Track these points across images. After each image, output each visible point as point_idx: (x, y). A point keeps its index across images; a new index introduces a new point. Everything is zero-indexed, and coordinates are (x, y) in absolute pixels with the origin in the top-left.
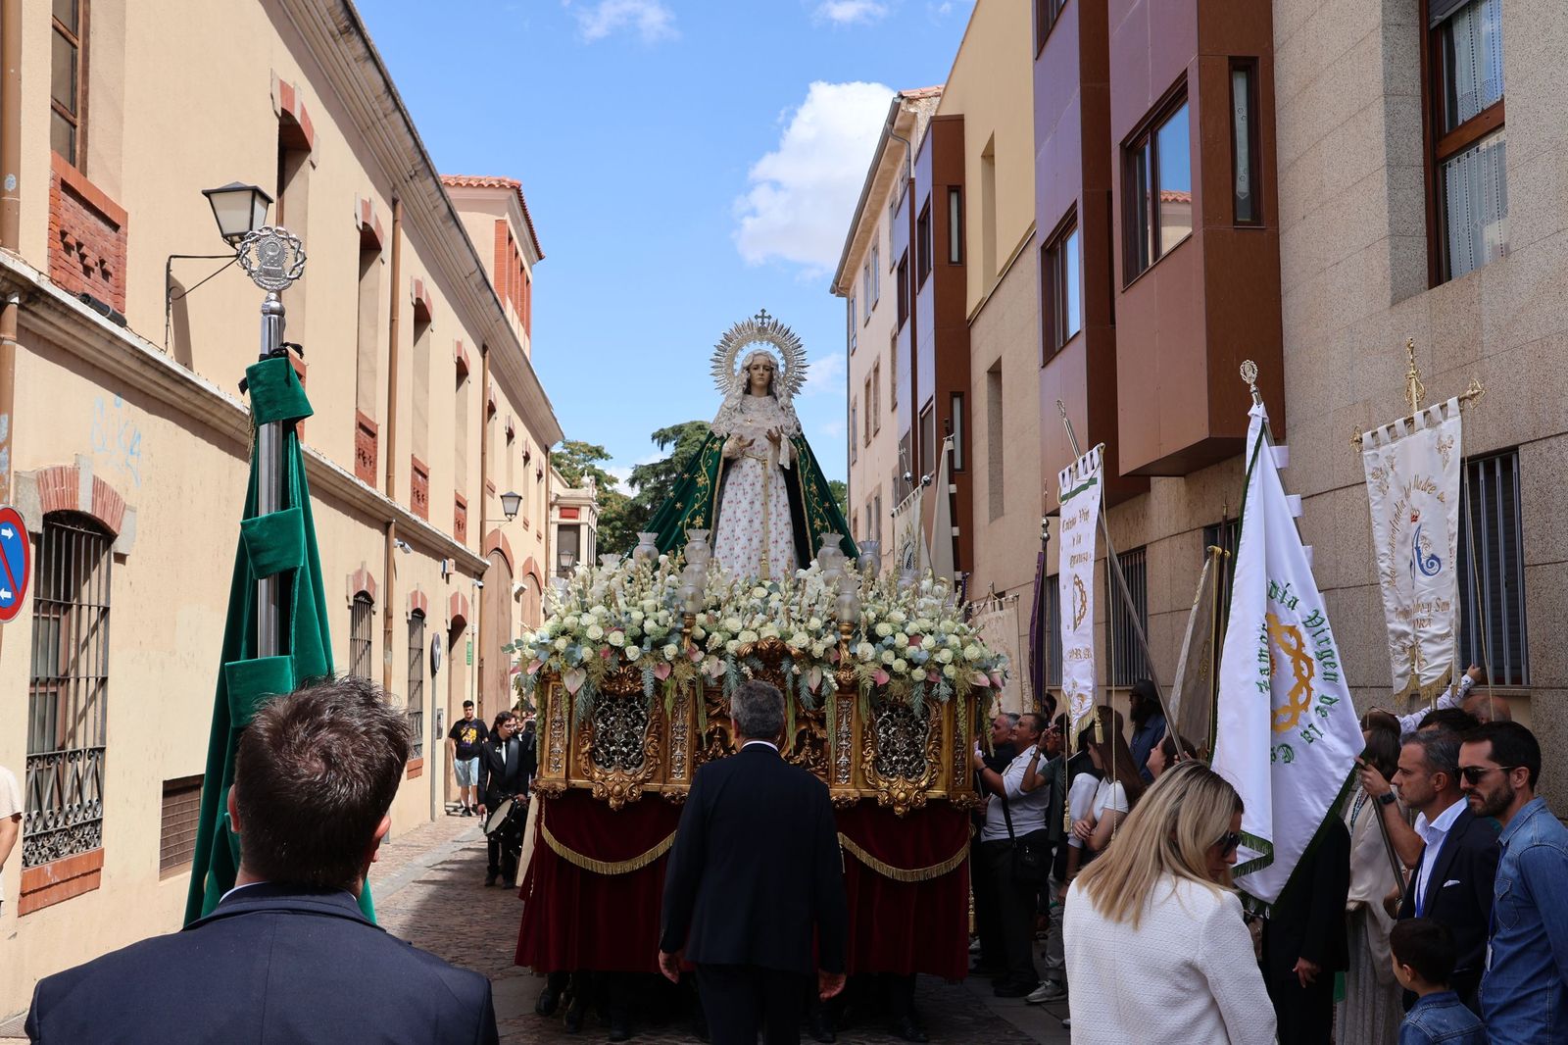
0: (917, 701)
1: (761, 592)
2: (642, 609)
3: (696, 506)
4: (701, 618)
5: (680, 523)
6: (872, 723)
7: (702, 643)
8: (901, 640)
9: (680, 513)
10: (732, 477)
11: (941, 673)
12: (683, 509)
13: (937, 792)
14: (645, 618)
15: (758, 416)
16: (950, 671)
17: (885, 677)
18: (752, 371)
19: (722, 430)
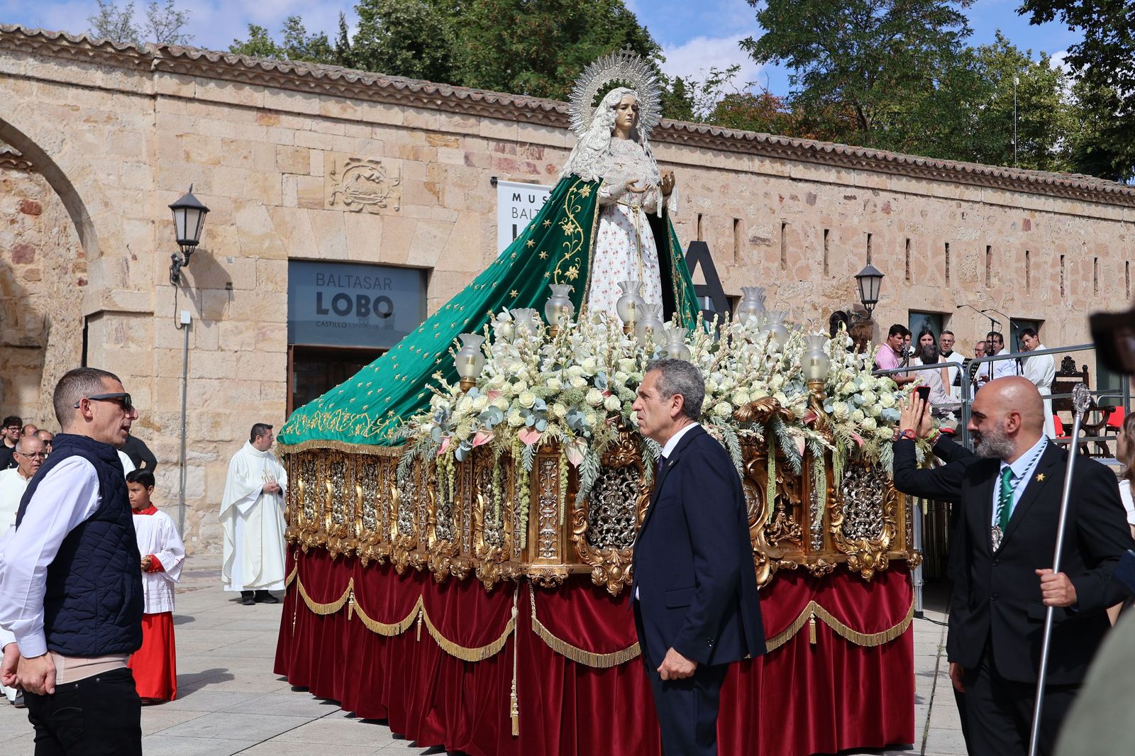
3: (567, 256)
5: (547, 274)
10: (604, 226)
13: (896, 553)
15: (626, 160)
18: (620, 110)
19: (591, 174)
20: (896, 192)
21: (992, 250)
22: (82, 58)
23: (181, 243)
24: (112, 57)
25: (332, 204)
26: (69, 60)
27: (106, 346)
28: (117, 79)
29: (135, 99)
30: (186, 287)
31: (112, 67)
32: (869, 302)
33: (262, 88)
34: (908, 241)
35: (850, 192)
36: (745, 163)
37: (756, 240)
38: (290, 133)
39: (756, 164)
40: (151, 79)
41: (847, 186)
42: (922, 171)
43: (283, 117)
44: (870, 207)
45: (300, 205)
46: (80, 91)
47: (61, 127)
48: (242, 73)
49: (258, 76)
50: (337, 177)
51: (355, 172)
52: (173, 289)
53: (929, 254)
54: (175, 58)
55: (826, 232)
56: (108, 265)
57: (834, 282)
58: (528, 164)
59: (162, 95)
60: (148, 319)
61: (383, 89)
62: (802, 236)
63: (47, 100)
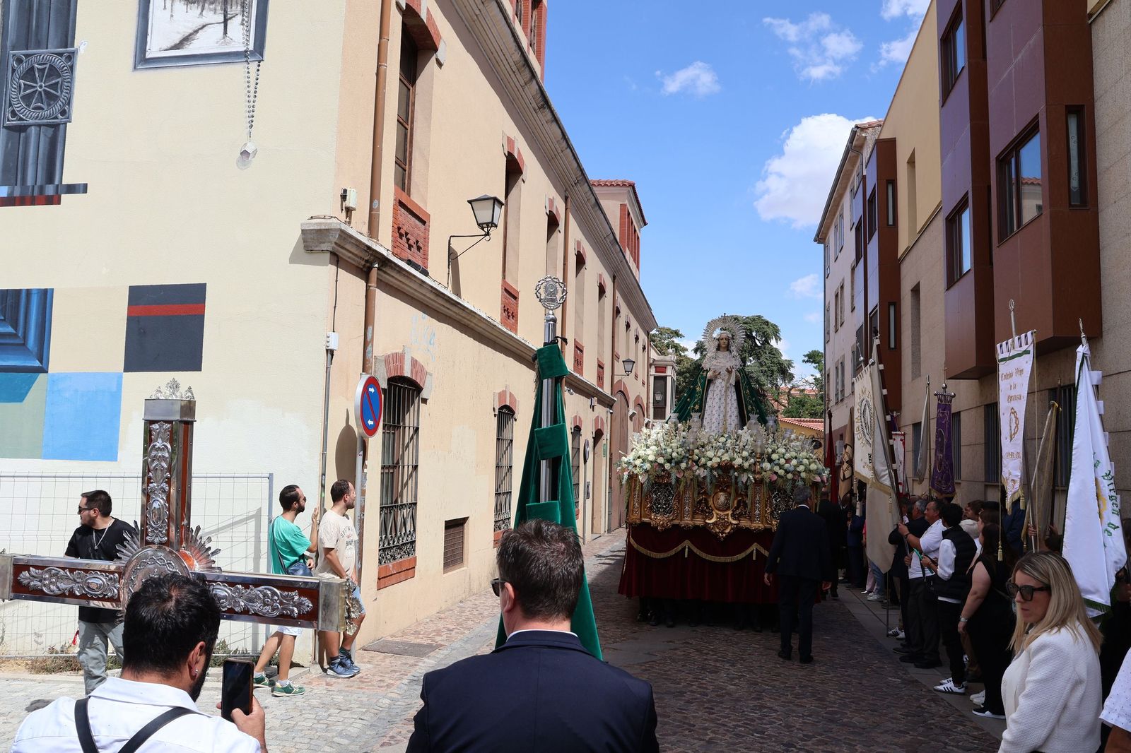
0: (788, 487)
1: (723, 440)
2: (671, 447)
4: (696, 451)
5: (688, 409)
6: (770, 497)
7: (697, 462)
8: (782, 461)
9: (689, 403)
10: (711, 388)
11: (799, 476)
12: (691, 401)
14: (673, 451)
15: (723, 361)
16: (803, 475)
17: (775, 477)
18: (720, 341)
19: (707, 367)
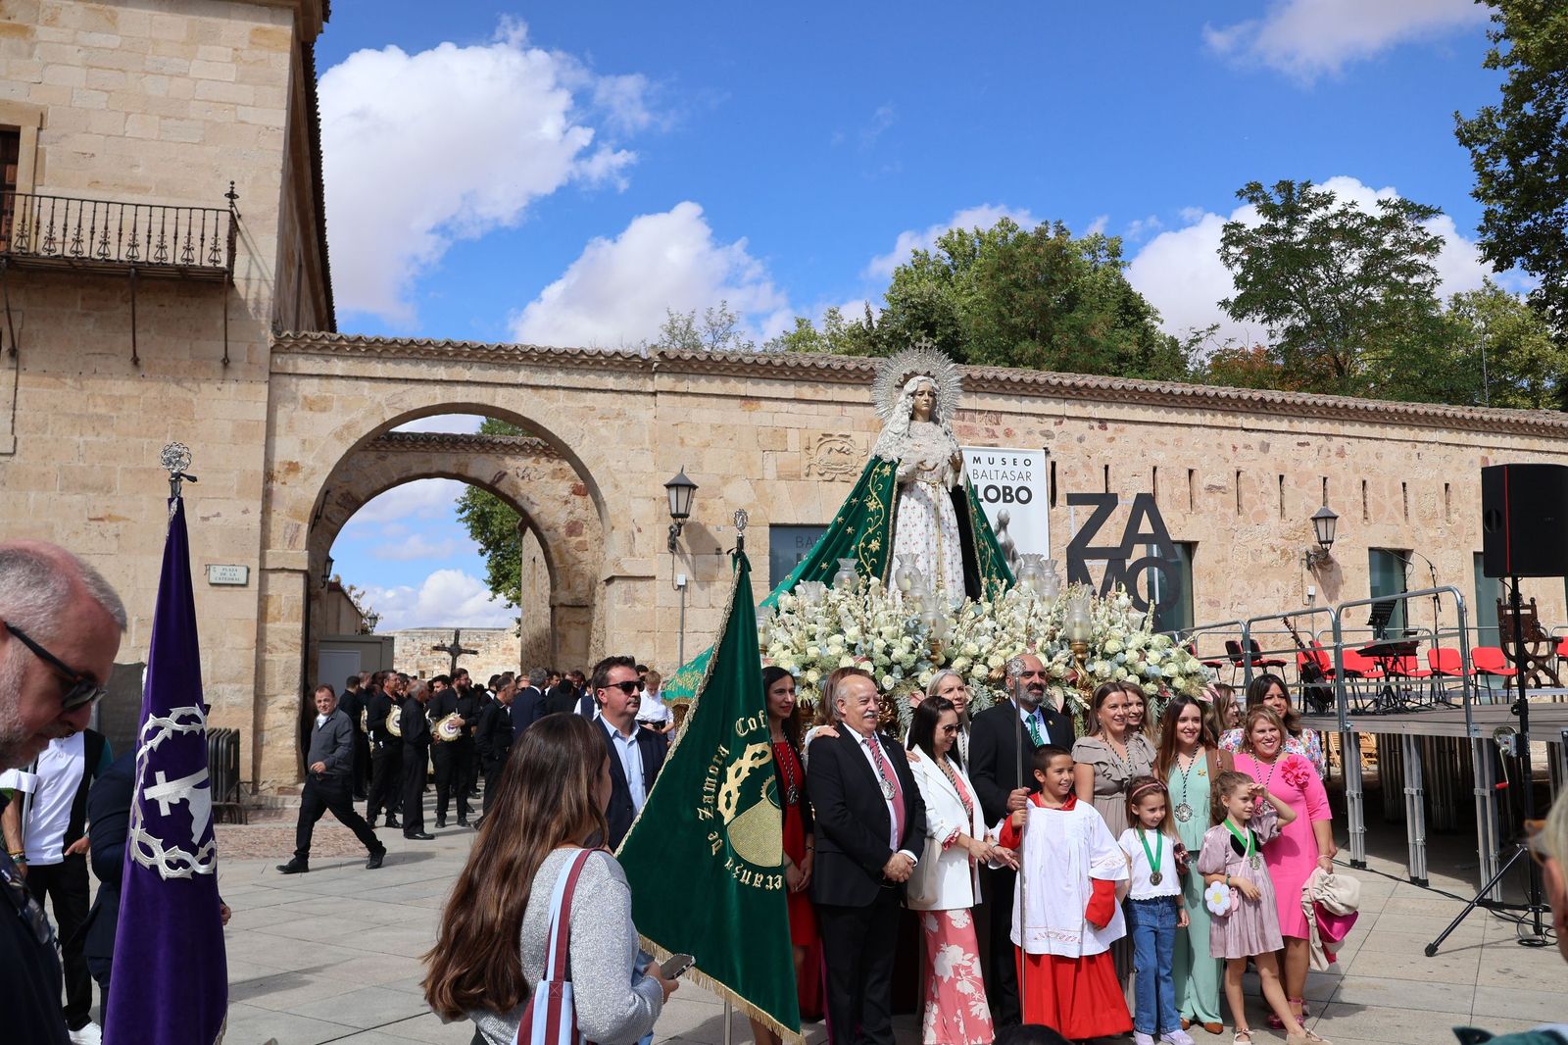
3: (870, 530)
5: (853, 547)
8: (1132, 656)
9: (852, 539)
10: (904, 501)
11: (1170, 686)
12: (855, 534)
15: (925, 441)
16: (1179, 684)
18: (917, 397)
19: (891, 455)
20: (1349, 437)
21: (1450, 488)
22: (598, 367)
23: (674, 516)
24: (621, 364)
25: (808, 475)
26: (587, 370)
27: (617, 607)
28: (626, 382)
29: (640, 397)
30: (683, 553)
31: (621, 372)
32: (1326, 542)
33: (743, 380)
34: (1364, 482)
35: (1302, 439)
36: (1197, 418)
37: (1211, 489)
38: (769, 416)
39: (1208, 418)
40: (653, 380)
41: (1300, 433)
42: (1373, 416)
43: (763, 403)
44: (1324, 452)
45: (779, 478)
46: (596, 394)
47: (581, 425)
48: (727, 368)
49: (741, 369)
50: (813, 451)
51: (828, 446)
52: (671, 556)
53: (1386, 493)
54: (671, 361)
55: (1281, 477)
56: (617, 540)
57: (1292, 525)
58: (987, 430)
59: (661, 392)
60: (651, 582)
61: (850, 372)
62: (1257, 483)
63: (570, 404)
